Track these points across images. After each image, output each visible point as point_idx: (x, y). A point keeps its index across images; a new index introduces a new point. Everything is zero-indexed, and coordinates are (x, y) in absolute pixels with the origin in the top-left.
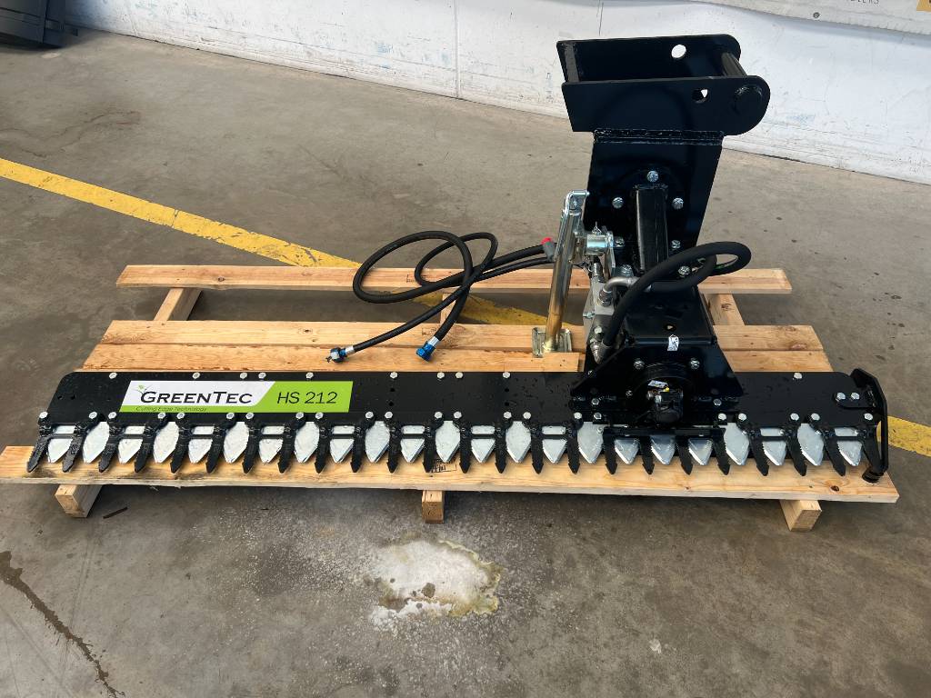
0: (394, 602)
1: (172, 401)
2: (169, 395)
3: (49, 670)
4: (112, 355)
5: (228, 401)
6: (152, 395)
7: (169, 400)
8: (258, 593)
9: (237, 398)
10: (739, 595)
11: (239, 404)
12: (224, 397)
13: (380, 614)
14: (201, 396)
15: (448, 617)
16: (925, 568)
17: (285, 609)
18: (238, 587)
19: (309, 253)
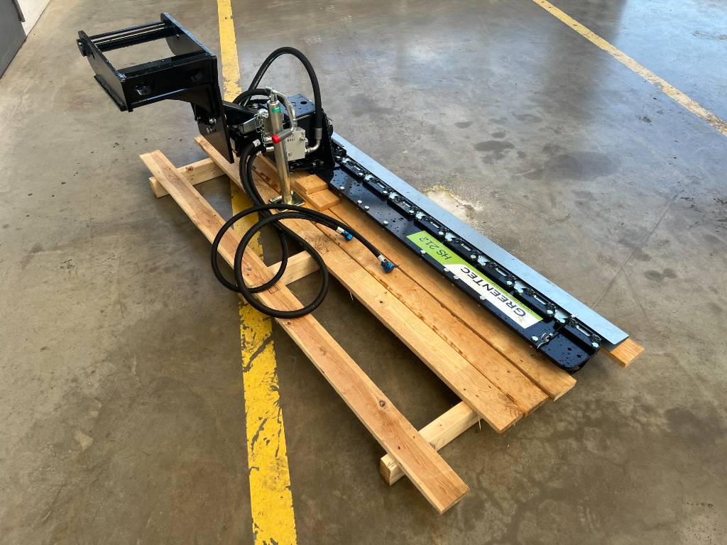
0: (469, 208)
1: (507, 300)
2: (507, 304)
3: (626, 276)
4: (520, 390)
5: (476, 276)
6: (517, 311)
7: (508, 302)
8: (518, 243)
9: (470, 274)
11: (471, 271)
12: (476, 279)
13: (478, 208)
14: (488, 289)
15: (456, 194)
17: (512, 231)
18: (525, 250)
19: (256, 438)
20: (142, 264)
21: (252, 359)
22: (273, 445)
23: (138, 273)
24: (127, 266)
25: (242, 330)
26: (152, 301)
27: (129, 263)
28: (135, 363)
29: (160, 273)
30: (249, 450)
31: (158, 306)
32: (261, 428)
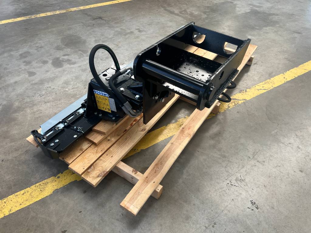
10: (58, 108)
16: (14, 147)
20: (224, 164)
21: (241, 100)
22: (263, 85)
23: (231, 162)
24: (230, 171)
25: (231, 107)
26: (242, 144)
27: (227, 172)
28: (273, 132)
29: (224, 152)
30: (269, 90)
31: (243, 141)
32: (261, 89)
